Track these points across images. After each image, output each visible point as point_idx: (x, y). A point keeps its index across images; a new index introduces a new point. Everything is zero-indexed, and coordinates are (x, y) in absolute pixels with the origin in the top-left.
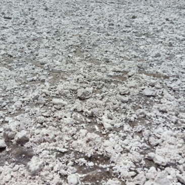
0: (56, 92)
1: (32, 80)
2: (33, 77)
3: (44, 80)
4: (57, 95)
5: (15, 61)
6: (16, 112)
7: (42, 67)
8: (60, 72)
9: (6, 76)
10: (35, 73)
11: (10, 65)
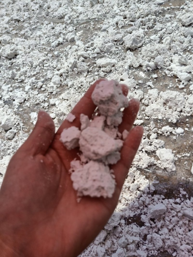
0: (96, 51)
1: (59, 44)
2: (59, 40)
3: (73, 38)
4: (98, 53)
5: (26, 25)
6: (58, 90)
7: (63, 23)
8: (88, 21)
9: (25, 48)
10: (57, 33)
11: (22, 32)
